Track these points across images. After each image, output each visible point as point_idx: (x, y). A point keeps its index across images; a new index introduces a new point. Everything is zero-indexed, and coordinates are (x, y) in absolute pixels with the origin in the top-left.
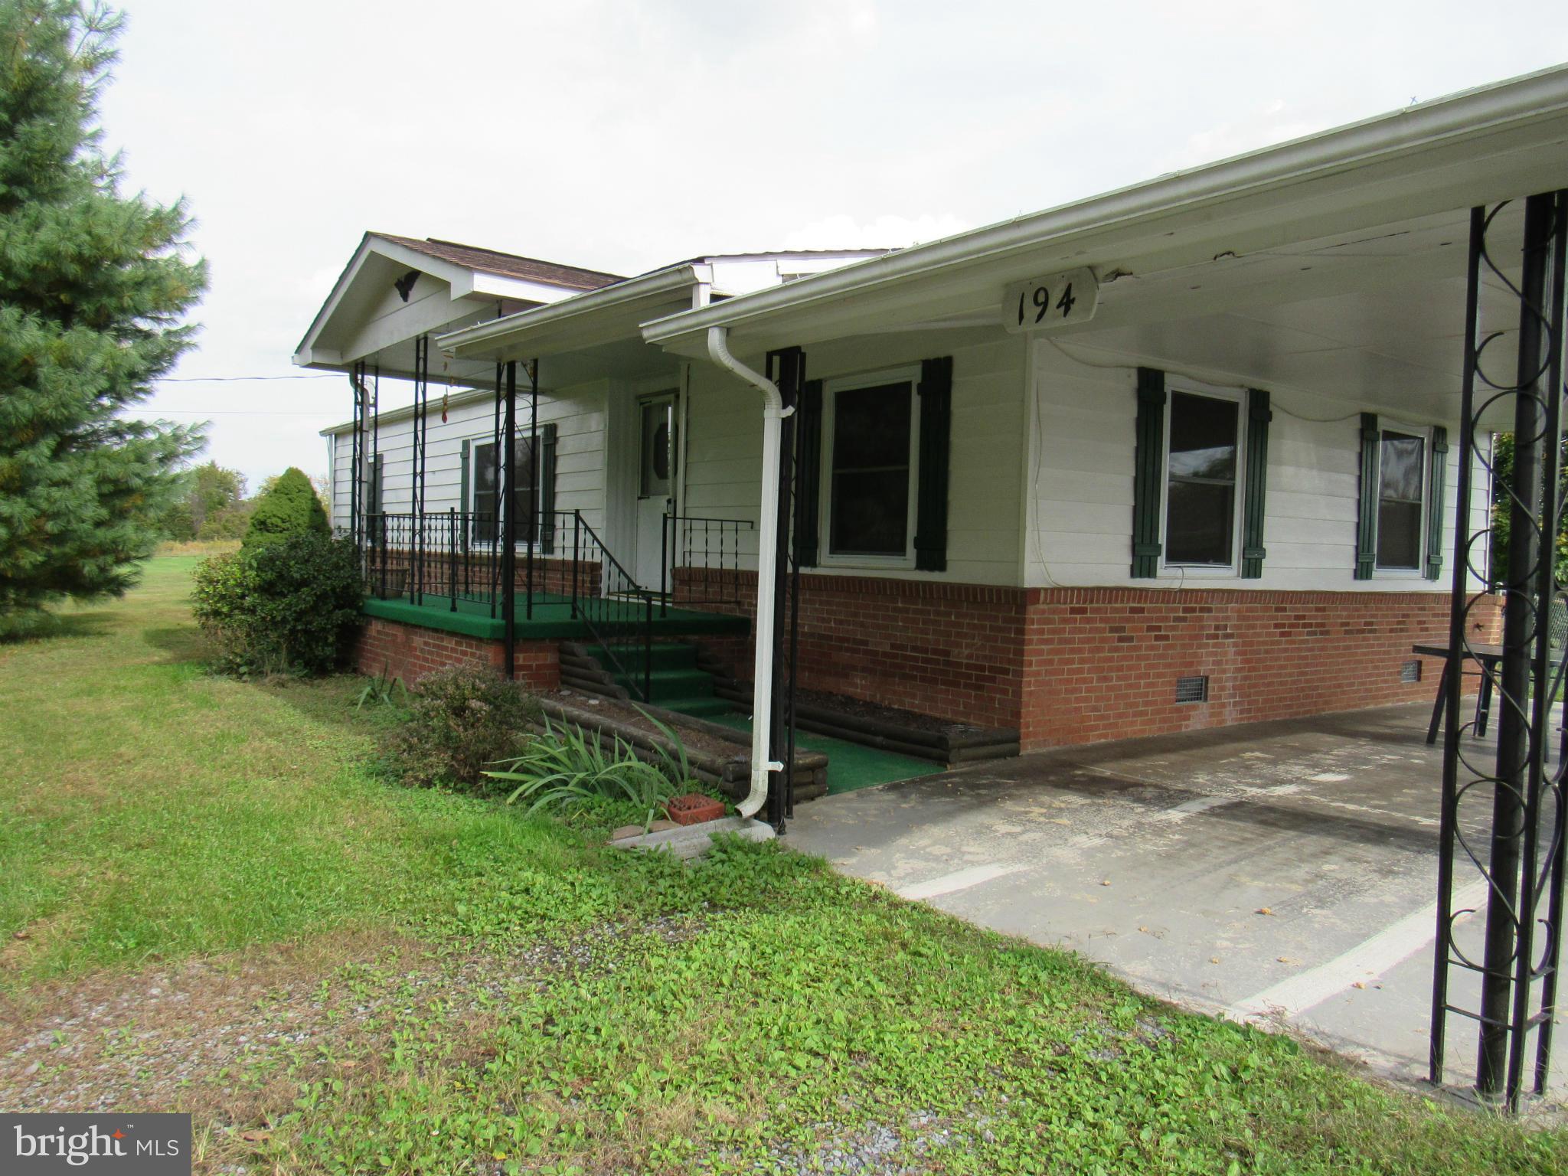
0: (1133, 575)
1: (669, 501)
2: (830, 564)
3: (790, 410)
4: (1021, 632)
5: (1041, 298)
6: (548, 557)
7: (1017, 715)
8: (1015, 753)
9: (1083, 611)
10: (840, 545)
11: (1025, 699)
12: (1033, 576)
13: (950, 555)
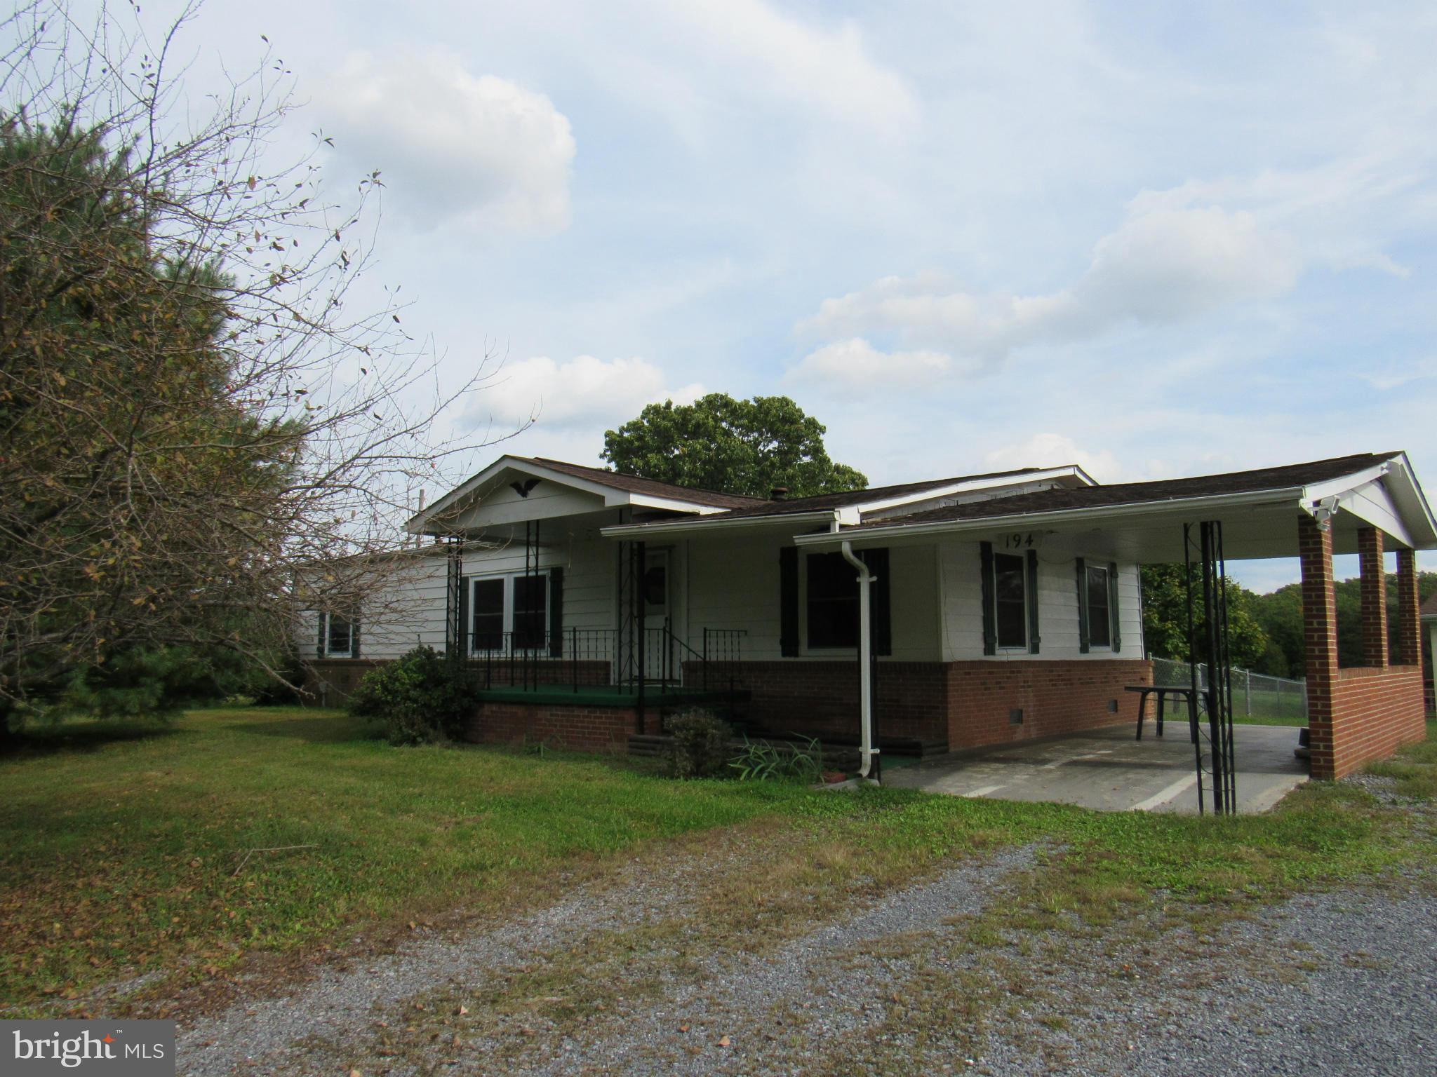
0: (985, 654)
1: (666, 619)
2: (807, 654)
3: (874, 579)
4: (945, 686)
5: (1017, 538)
6: (558, 659)
7: (946, 730)
8: (947, 751)
9: (969, 673)
10: (814, 643)
11: (949, 721)
12: (947, 656)
13: (893, 646)
